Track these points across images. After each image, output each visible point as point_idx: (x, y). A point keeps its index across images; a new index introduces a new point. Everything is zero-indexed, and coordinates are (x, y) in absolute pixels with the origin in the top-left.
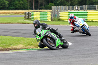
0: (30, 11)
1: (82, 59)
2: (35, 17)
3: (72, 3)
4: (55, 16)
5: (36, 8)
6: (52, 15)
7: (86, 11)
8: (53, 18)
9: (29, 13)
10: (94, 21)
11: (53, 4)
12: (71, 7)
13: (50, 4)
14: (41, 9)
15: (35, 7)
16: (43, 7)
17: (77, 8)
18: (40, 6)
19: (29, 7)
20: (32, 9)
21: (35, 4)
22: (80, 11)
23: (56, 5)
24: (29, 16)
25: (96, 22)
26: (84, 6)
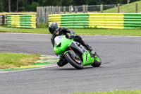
0: (5, 13)
1: (86, 83)
2: (13, 23)
3: (64, 2)
4: (41, 20)
5: (13, 10)
6: (38, 20)
7: (86, 14)
8: (39, 23)
9: (3, 17)
10: (98, 27)
11: (37, 4)
12: (65, 7)
13: (33, 3)
14: (20, 11)
15: (11, 8)
16: (23, 8)
17: (72, 9)
18: (19, 6)
19: (2, 7)
20: (8, 11)
21: (11, 4)
22: (78, 13)
23: (42, 4)
24: (3, 21)
25: (101, 28)
26: (84, 6)
